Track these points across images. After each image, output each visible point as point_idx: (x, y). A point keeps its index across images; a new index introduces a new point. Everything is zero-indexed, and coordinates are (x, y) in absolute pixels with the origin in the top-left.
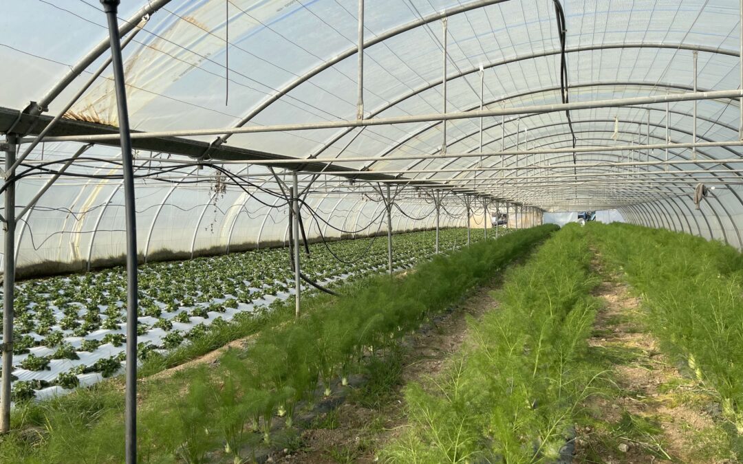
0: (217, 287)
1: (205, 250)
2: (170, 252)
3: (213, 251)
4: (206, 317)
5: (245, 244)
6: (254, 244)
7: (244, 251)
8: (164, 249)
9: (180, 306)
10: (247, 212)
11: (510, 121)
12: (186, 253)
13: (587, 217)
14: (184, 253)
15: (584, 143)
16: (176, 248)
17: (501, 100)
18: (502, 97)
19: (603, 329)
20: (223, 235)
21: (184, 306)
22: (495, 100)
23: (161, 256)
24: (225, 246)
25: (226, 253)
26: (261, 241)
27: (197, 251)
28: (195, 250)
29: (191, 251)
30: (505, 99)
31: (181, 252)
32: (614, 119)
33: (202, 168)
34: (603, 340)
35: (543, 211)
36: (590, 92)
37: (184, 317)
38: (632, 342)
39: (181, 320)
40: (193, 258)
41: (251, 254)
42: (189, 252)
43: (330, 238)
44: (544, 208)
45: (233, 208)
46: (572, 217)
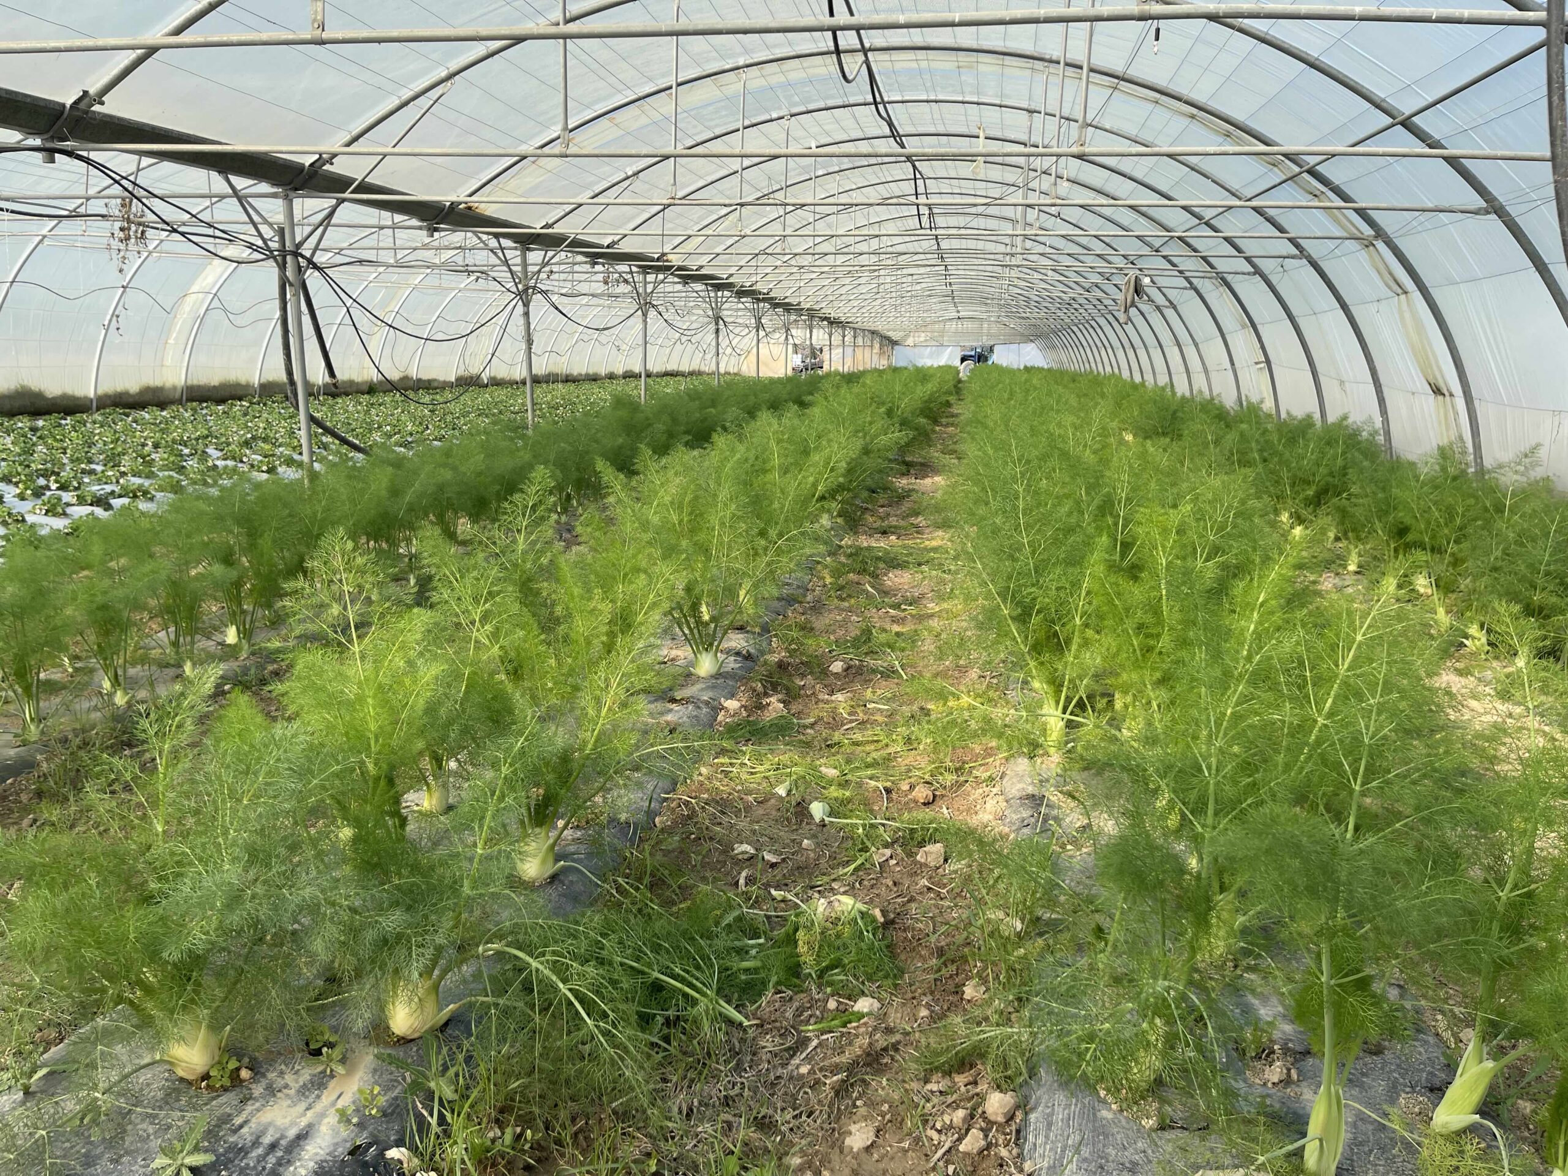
0: (143, 458)
1: (126, 394)
2: (39, 395)
3: (148, 397)
4: (108, 507)
5: (224, 386)
6: (248, 386)
7: (221, 401)
8: (22, 387)
9: (49, 489)
10: (225, 310)
11: (771, 120)
12: (79, 399)
13: (981, 358)
14: (74, 398)
15: (945, 187)
16: (53, 387)
17: (738, 68)
18: (741, 63)
19: (902, 523)
20: (168, 361)
21: (58, 489)
22: (727, 67)
23: (17, 404)
24: (175, 388)
25: (179, 402)
26: (263, 380)
27: (107, 396)
28: (100, 392)
29: (92, 395)
30: (748, 66)
31: (64, 396)
32: (975, 132)
33: (53, 161)
34: (893, 537)
35: (894, 343)
36: (914, 65)
37: (54, 506)
38: (938, 539)
39: (47, 511)
40: (98, 409)
41: (238, 407)
42: (86, 398)
43: (429, 381)
44: (894, 335)
45: (190, 299)
46: (948, 357)
